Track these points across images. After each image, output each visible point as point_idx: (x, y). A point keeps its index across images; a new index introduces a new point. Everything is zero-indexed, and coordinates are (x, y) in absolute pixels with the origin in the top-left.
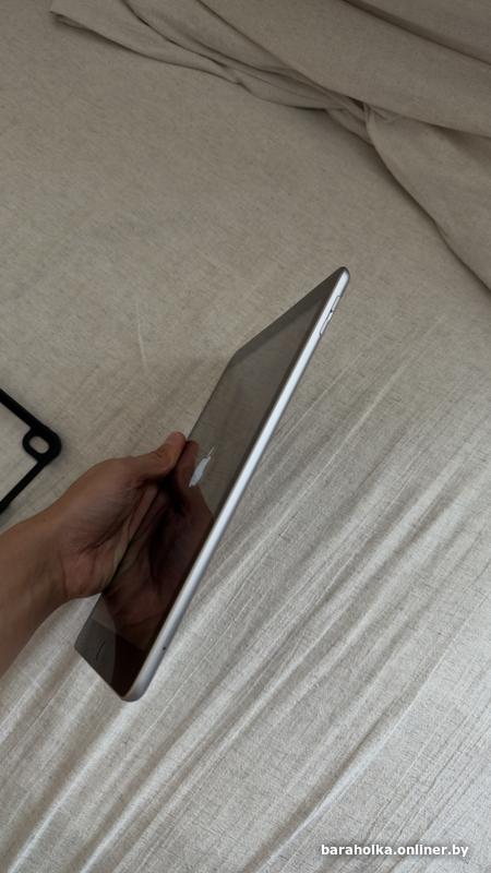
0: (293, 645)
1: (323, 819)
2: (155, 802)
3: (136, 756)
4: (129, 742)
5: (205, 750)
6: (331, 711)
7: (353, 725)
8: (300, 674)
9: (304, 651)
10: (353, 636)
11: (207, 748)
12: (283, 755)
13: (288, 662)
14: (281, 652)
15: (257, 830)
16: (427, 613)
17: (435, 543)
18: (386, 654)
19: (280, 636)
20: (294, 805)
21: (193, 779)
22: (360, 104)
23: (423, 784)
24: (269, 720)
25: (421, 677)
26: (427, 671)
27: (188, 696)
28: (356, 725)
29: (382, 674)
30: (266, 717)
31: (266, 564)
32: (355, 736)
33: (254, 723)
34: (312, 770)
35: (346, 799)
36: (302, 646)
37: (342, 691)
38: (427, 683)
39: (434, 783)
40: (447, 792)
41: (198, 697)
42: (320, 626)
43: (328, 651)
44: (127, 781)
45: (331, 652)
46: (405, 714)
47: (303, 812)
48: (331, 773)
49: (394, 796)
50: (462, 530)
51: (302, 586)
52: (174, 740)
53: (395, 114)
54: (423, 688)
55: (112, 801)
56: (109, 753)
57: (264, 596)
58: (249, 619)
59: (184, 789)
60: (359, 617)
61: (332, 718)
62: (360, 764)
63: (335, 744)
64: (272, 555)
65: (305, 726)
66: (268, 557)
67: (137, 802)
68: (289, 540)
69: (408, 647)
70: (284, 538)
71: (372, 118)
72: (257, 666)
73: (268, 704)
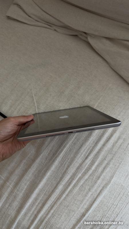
0: (78, 171)
1: (89, 216)
2: (44, 216)
3: (39, 204)
4: (37, 200)
5: (57, 201)
6: (89, 188)
7: (95, 191)
8: (80, 179)
9: (81, 173)
10: (93, 168)
11: (57, 200)
12: (77, 200)
13: (77, 176)
14: (75, 173)
15: (72, 221)
16: (112, 160)
17: (113, 142)
18: (102, 172)
19: (75, 169)
20: (81, 213)
21: (54, 208)
22: (85, 33)
23: (115, 205)
24: (73, 191)
25: (112, 177)
26: (113, 176)
27: (51, 187)
28: (96, 191)
29: (102, 177)
30: (72, 190)
31: (70, 151)
32: (96, 194)
33: (69, 192)
34: (85, 204)
35: (95, 211)
36: (80, 171)
37: (92, 182)
38: (114, 178)
39: (117, 205)
40: (121, 207)
41: (54, 187)
42: (85, 166)
43: (87, 172)
44: (37, 210)
45: (88, 172)
46: (108, 187)
47: (83, 215)
48: (90, 204)
49: (107, 209)
50: (120, 138)
51: (79, 156)
52: (49, 199)
53: (94, 35)
54: (113, 180)
55: (33, 216)
56: (32, 203)
57: (70, 159)
58: (66, 165)
59: (52, 211)
60: (95, 163)
61: (89, 190)
62: (97, 201)
63: (91, 196)
64: (71, 148)
65: (82, 192)
66: (70, 149)
67: (40, 216)
68: (75, 144)
69: (108, 170)
70: (74, 144)
71: (89, 36)
72: (69, 177)
73: (72, 187)
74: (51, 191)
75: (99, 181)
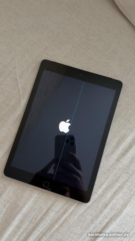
6: (91, 218)
11: (47, 231)
17: (131, 157)
24: (69, 221)
26: (127, 204)
27: (40, 213)
28: (100, 223)
37: (96, 211)
38: (127, 208)
56: (13, 232)
61: (92, 221)
65: (82, 224)
74: (39, 218)
75: (106, 211)
